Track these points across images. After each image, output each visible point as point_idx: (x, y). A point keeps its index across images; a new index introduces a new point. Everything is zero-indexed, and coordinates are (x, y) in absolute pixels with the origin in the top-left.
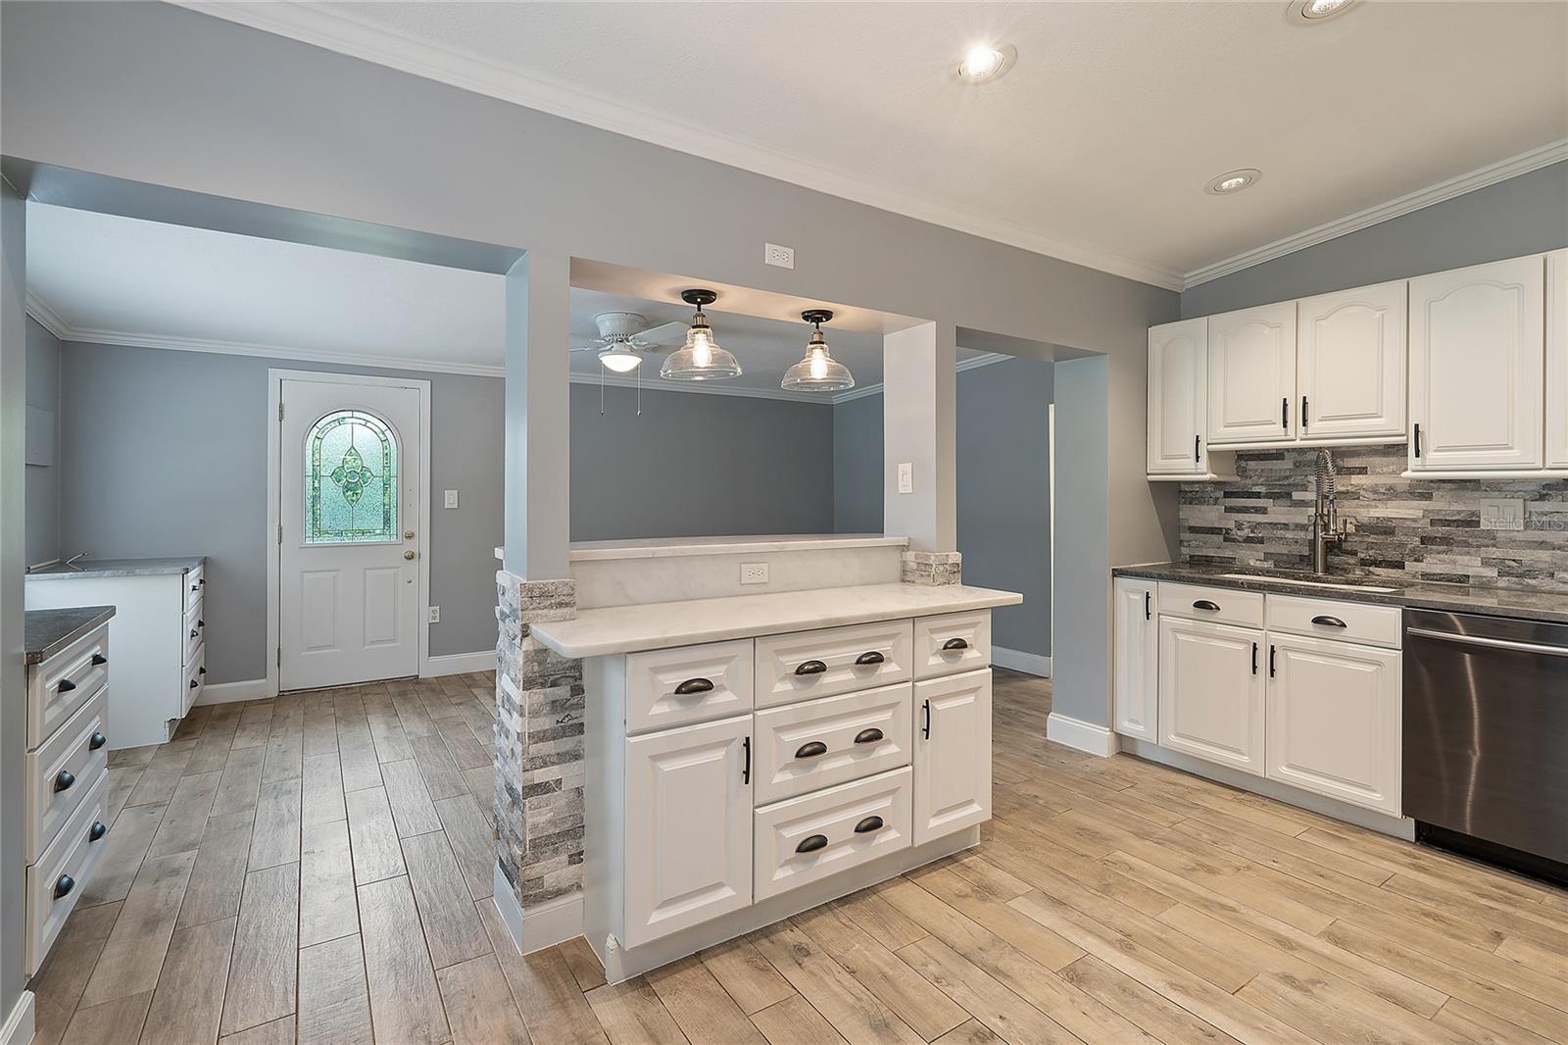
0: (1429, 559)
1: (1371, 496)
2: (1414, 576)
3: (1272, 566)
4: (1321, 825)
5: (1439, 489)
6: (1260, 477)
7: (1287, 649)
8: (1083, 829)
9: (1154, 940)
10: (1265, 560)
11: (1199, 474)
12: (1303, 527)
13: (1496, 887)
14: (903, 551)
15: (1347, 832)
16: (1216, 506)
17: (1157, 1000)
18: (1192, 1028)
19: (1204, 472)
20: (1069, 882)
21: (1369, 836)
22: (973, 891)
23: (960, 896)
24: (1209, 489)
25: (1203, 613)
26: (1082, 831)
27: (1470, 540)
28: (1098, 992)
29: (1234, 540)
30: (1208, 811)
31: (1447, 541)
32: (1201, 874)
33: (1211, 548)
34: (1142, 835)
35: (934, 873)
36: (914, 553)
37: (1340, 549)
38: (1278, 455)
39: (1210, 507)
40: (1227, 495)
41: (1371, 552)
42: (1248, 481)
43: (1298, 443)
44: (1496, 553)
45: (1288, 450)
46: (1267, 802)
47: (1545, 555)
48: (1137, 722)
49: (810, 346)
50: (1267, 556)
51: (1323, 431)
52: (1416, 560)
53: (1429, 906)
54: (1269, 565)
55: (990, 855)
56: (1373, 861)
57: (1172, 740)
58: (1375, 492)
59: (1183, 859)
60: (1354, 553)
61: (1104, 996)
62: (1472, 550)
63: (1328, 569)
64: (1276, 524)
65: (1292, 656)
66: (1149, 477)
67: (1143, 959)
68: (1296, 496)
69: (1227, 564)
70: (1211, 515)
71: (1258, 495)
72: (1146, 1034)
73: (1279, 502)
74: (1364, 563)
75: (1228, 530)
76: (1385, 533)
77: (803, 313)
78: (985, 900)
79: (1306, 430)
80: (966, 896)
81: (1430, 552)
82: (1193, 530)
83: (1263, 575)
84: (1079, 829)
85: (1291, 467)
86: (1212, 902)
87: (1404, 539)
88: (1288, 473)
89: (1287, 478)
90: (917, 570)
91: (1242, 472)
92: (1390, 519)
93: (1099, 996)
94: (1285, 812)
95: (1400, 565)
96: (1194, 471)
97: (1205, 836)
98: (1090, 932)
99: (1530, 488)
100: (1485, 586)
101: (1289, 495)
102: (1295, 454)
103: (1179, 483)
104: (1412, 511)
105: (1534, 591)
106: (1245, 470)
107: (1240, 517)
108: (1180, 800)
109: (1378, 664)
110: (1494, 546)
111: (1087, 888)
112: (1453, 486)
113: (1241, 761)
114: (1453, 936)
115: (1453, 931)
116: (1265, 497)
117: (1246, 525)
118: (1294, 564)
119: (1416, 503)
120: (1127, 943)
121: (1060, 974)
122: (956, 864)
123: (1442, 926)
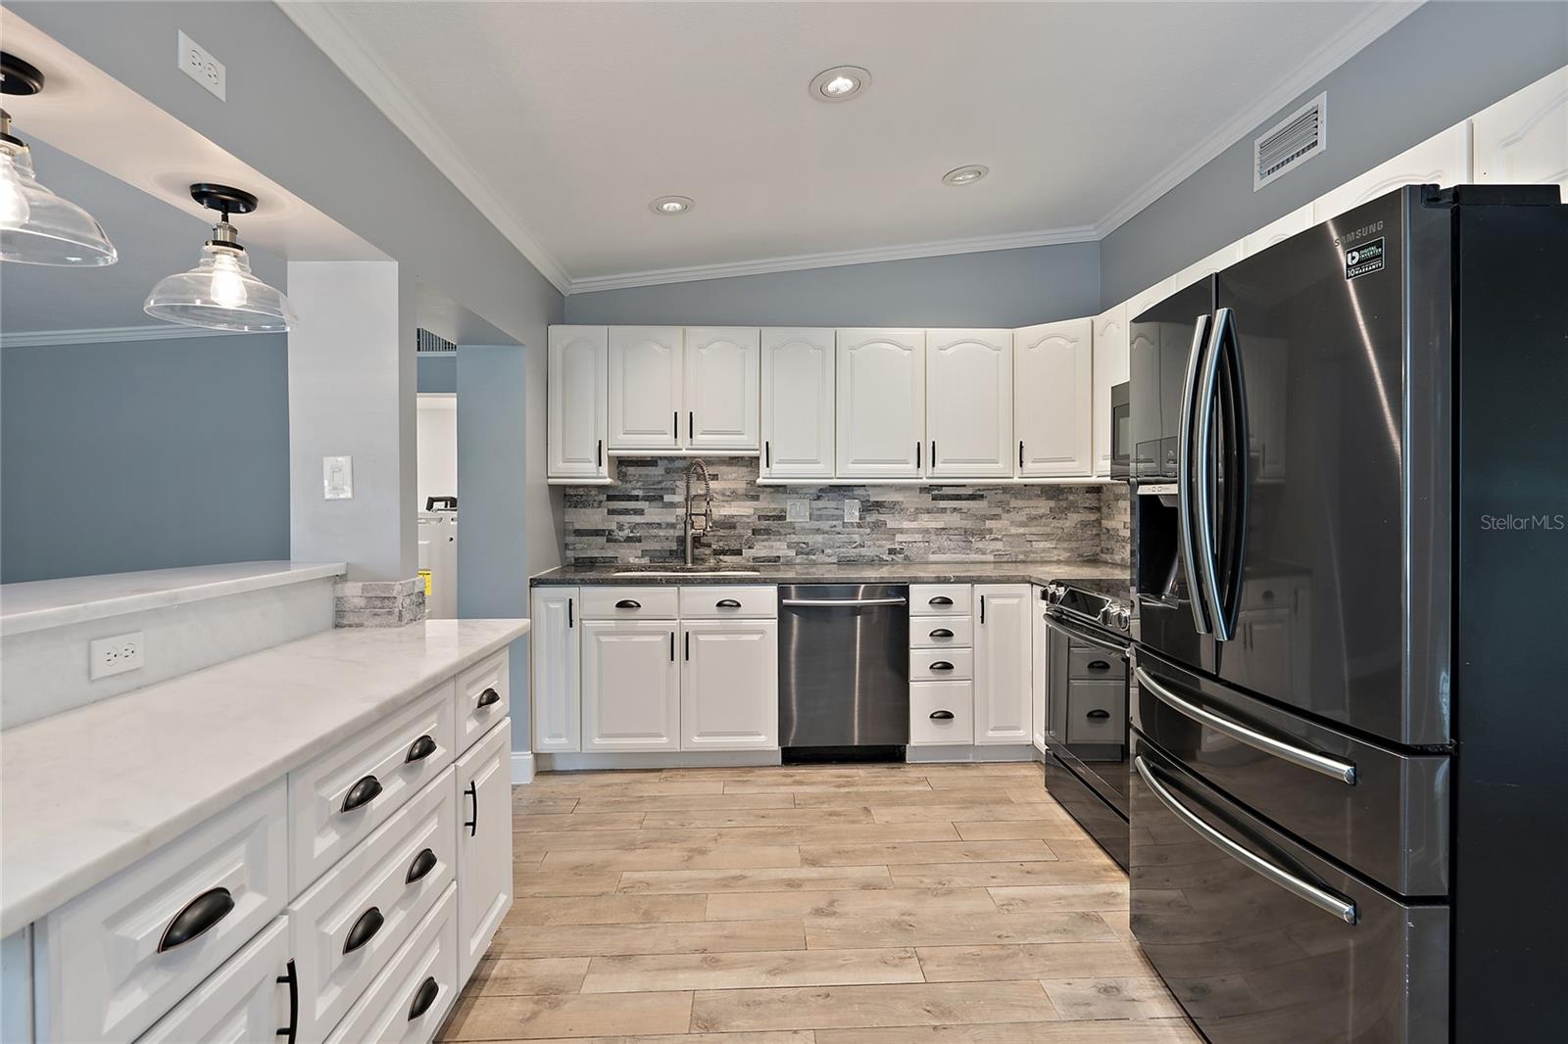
0: (757, 546)
1: (721, 498)
2: (748, 561)
3: (648, 562)
4: (727, 775)
5: (763, 492)
6: (638, 481)
7: (697, 633)
8: (577, 867)
9: (723, 940)
10: (643, 557)
11: (600, 478)
12: (672, 526)
13: (838, 777)
14: (335, 583)
15: (744, 775)
16: (600, 509)
17: (777, 994)
18: (813, 999)
19: (604, 476)
20: (613, 930)
21: (758, 772)
22: (536, 1003)
23: (528, 1019)
24: (593, 493)
25: (625, 613)
26: (578, 870)
27: (781, 530)
28: (734, 1024)
29: (615, 541)
30: (654, 799)
31: (767, 531)
32: (698, 858)
33: (595, 549)
34: (629, 847)
35: (473, 1013)
36: (361, 584)
37: (699, 542)
38: (652, 462)
39: (593, 510)
40: (610, 498)
41: (721, 544)
42: (629, 486)
43: (684, 452)
44: (795, 538)
45: (660, 458)
46: (681, 772)
47: (819, 538)
48: (559, 736)
49: (211, 248)
50: (644, 553)
51: (706, 443)
52: (749, 548)
53: (826, 807)
54: (645, 561)
55: (517, 949)
56: (776, 790)
57: (598, 743)
58: (724, 495)
59: (675, 854)
60: (709, 546)
61: (741, 1023)
62: (782, 538)
63: (695, 560)
64: (651, 524)
65: (702, 638)
66: (550, 480)
67: (731, 966)
68: (667, 498)
69: (610, 563)
70: (593, 517)
71: (636, 498)
72: (795, 1032)
73: (654, 503)
74: (716, 553)
75: (610, 532)
76: (730, 528)
77: (194, 187)
78: (558, 1005)
79: (691, 441)
80: (535, 1015)
81: (757, 541)
82: (579, 533)
83: (646, 570)
84: (573, 869)
85: (663, 472)
86: (726, 879)
87: (742, 531)
88: (660, 478)
89: (660, 482)
90: (366, 608)
91: (622, 476)
92: (733, 516)
93: (738, 1026)
94: (702, 775)
95: (739, 553)
96: (595, 475)
97: (671, 823)
98: (676, 969)
99: (811, 491)
100: (789, 563)
101: (662, 497)
102: (666, 462)
103: (565, 486)
104: (747, 510)
105: (814, 564)
106: (625, 475)
107: (622, 518)
108: (625, 799)
109: (762, 632)
110: (794, 533)
111: (634, 926)
112: (772, 490)
113: (662, 743)
114: (853, 822)
115: (851, 818)
116: (642, 500)
117: (627, 525)
118: (665, 558)
119: (749, 503)
120: (710, 959)
121: (692, 1032)
122: (488, 983)
123: (842, 818)
